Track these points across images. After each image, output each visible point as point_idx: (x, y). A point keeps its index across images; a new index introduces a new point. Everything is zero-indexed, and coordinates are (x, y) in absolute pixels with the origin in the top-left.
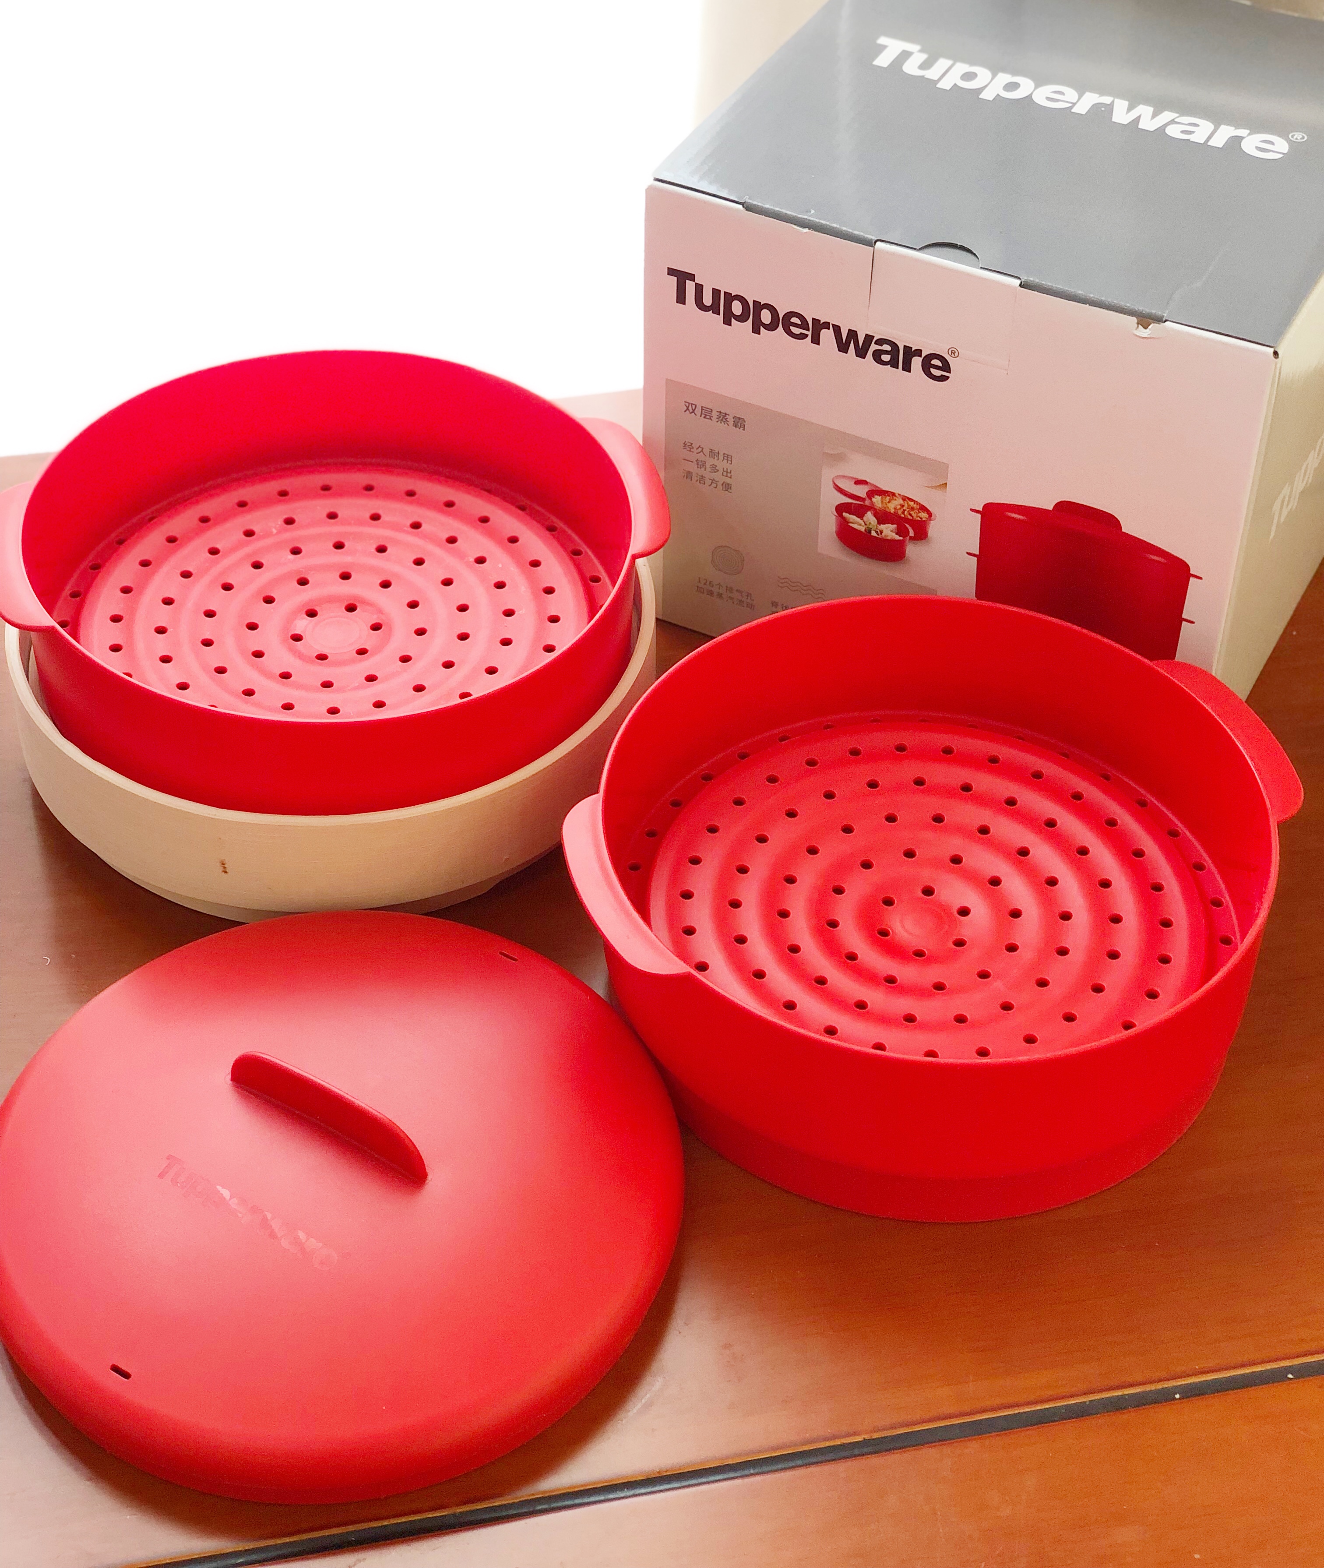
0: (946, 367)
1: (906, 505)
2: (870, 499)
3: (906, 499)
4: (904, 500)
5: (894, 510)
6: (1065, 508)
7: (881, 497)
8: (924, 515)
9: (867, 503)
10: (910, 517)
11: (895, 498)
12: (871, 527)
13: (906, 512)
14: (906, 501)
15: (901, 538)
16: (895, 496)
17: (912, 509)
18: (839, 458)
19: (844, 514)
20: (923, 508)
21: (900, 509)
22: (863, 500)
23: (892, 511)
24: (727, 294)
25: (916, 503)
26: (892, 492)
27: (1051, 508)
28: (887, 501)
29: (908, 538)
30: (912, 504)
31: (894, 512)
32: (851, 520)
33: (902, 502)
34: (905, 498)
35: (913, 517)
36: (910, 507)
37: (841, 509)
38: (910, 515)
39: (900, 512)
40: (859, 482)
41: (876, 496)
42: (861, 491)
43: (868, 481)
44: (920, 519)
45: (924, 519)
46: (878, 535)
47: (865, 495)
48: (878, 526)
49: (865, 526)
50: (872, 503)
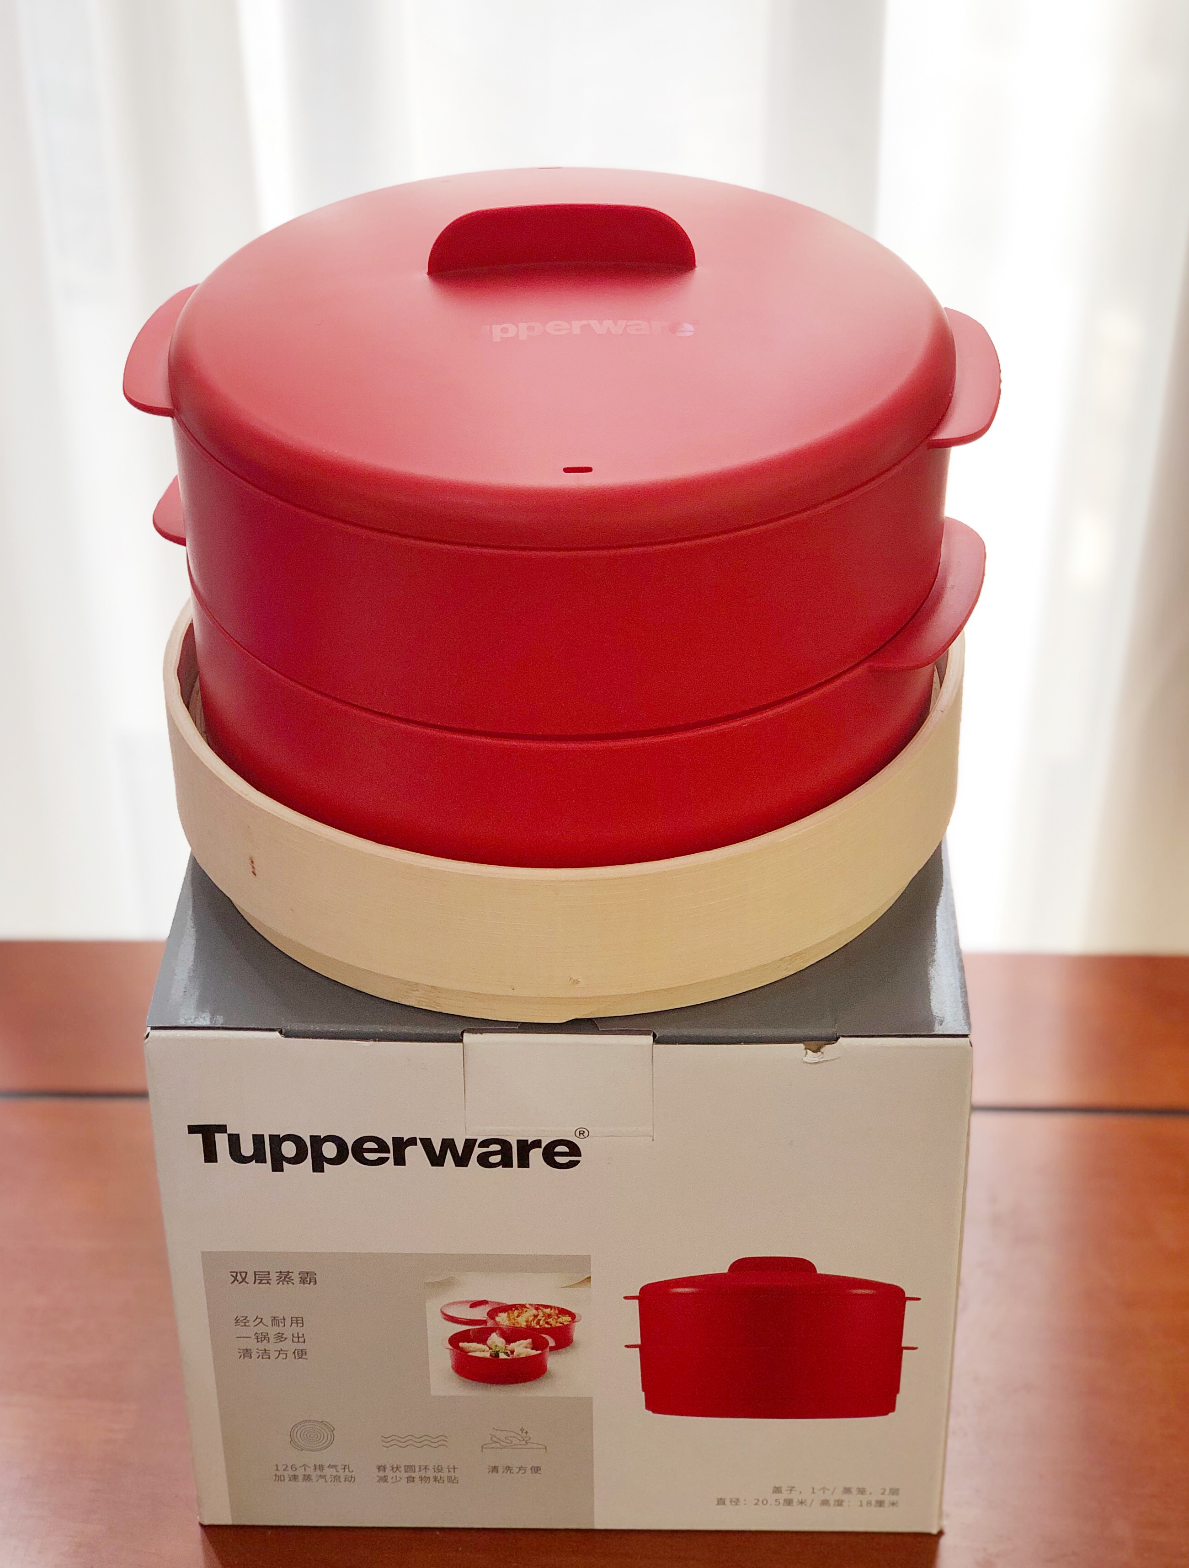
0: (574, 1150)
1: (541, 1314)
2: (493, 1319)
3: (542, 1308)
4: (537, 1309)
5: (525, 1324)
6: (742, 1266)
7: (506, 1313)
8: (565, 1319)
9: (490, 1324)
10: (546, 1326)
11: (525, 1310)
12: (498, 1350)
13: (541, 1322)
14: (540, 1309)
15: (539, 1352)
16: (525, 1307)
17: (549, 1316)
18: (446, 1284)
19: (461, 1344)
20: (563, 1312)
21: (534, 1320)
22: (484, 1322)
23: (524, 1325)
24: (272, 1137)
25: (553, 1309)
26: (520, 1304)
27: (726, 1271)
28: (516, 1315)
29: (548, 1349)
30: (548, 1311)
31: (527, 1325)
32: (471, 1349)
33: (535, 1312)
34: (537, 1307)
35: (551, 1325)
36: (546, 1315)
37: (455, 1340)
38: (547, 1323)
39: (534, 1324)
40: (475, 1305)
41: (500, 1314)
42: (480, 1314)
43: (488, 1299)
44: (561, 1325)
45: (565, 1323)
46: (509, 1356)
47: (487, 1316)
48: (507, 1346)
49: (491, 1350)
50: (496, 1323)
